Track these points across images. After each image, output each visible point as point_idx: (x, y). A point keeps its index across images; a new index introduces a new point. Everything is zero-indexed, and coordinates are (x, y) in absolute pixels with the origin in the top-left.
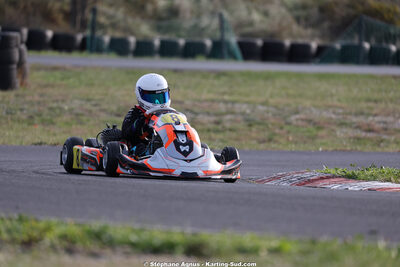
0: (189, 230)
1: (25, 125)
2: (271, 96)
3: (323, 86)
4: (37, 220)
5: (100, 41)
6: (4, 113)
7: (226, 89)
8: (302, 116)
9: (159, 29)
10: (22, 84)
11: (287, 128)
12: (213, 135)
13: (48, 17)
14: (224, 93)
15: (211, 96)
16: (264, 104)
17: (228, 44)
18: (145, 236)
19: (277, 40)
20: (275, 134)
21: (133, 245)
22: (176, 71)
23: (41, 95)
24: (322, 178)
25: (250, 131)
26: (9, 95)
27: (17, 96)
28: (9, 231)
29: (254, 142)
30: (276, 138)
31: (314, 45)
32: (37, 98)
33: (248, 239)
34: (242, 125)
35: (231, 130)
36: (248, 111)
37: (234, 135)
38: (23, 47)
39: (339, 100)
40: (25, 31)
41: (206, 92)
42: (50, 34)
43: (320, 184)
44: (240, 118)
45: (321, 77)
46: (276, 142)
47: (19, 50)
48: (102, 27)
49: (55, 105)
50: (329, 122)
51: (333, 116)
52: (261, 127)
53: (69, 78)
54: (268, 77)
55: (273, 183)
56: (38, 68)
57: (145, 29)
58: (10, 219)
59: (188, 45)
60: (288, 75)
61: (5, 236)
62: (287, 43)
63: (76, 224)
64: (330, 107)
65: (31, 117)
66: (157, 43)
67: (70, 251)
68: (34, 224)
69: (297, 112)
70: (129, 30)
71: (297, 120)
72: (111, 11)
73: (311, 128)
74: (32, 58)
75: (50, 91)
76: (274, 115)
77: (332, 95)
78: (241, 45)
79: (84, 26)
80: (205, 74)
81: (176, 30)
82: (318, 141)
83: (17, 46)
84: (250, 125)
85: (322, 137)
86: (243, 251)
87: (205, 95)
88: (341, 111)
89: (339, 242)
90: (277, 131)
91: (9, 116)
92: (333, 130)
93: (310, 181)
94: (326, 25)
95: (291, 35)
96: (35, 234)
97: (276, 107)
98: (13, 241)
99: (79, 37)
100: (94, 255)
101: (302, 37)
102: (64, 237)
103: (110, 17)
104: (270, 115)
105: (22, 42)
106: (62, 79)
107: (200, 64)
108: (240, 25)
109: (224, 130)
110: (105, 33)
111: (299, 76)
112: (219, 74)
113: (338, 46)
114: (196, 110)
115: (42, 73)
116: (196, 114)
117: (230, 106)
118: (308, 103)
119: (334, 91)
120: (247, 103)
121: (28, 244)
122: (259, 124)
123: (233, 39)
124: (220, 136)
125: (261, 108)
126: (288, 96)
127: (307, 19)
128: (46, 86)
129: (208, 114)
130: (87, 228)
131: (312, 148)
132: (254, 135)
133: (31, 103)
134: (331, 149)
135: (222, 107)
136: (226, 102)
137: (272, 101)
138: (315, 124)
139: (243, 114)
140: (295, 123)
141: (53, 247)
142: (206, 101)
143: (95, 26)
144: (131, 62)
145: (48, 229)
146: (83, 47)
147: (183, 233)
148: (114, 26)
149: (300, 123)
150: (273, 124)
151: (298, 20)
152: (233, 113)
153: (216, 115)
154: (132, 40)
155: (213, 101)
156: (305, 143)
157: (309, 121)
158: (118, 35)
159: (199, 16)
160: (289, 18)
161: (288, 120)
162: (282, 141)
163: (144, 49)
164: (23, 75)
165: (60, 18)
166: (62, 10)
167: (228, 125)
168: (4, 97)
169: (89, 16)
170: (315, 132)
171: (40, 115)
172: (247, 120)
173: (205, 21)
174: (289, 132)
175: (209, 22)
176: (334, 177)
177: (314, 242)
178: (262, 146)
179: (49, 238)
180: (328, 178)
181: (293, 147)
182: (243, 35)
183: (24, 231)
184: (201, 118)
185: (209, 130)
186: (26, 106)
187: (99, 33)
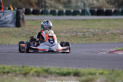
0: (75, 68)
1: (25, 38)
2: (100, 26)
3: (116, 23)
4: (28, 67)
5: (47, 11)
6: (18, 35)
7: (86, 25)
8: (110, 32)
9: (65, 7)
10: (24, 25)
11: (105, 36)
12: (83, 39)
13: (31, 5)
14: (85, 26)
15: (82, 27)
16: (98, 29)
17: (86, 11)
18: (61, 71)
19: (102, 9)
20: (102, 38)
21: (58, 73)
22: (70, 20)
23: (30, 29)
24: (116, 51)
25: (94, 37)
26: (20, 29)
27: (22, 29)
28: (19, 70)
29: (95, 41)
30: (102, 39)
31: (113, 10)
32: (28, 30)
33: (93, 70)
34: (91, 36)
35: (88, 37)
36: (93, 31)
37: (89, 39)
38: (24, 14)
39: (121, 27)
40: (24, 9)
41: (80, 26)
42: (32, 10)
43: (116, 53)
44: (91, 33)
45: (115, 20)
46: (102, 40)
47: (22, 15)
48: (48, 7)
49: (34, 31)
50: (118, 33)
51: (119, 32)
52: (97, 36)
53: (38, 23)
54: (99, 20)
55: (101, 53)
56: (28, 20)
57: (61, 7)
58: (20, 67)
59: (74, 12)
60: (105, 20)
61: (18, 72)
62: (105, 10)
63: (40, 68)
64: (118, 29)
65: (27, 35)
66: (65, 11)
67: (38, 76)
68: (27, 68)
69: (108, 31)
70: (56, 8)
71: (108, 33)
72: (50, 2)
73: (112, 35)
74: (26, 17)
75: (32, 27)
76: (101, 32)
77: (119, 25)
78: (90, 11)
79: (42, 7)
80: (80, 20)
81: (70, 7)
82: (115, 39)
83: (22, 14)
84: (94, 35)
85: (116, 38)
86: (91, 74)
87: (80, 27)
88: (122, 30)
89: (120, 70)
90: (102, 37)
91: (20, 35)
92: (119, 36)
93: (112, 52)
94: (117, 4)
95: (106, 7)
96: (27, 71)
97: (102, 30)
98: (21, 74)
99: (41, 10)
100: (46, 77)
101: (109, 8)
102: (36, 72)
103: (50, 4)
104: (100, 32)
105: (23, 12)
106: (36, 23)
107: (78, 17)
108: (90, 5)
109: (86, 37)
110: (49, 9)
111: (109, 20)
112: (84, 20)
113: (120, 10)
114: (77, 31)
115: (29, 22)
116: (77, 33)
117: (87, 30)
118: (111, 28)
119: (119, 24)
120: (93, 29)
121: (25, 74)
122: (97, 35)
123: (88, 9)
124: (85, 39)
125: (97, 30)
126: (105, 26)
127: (111, 2)
128: (31, 26)
129: (81, 32)
130: (43, 69)
131: (113, 42)
132: (95, 38)
133: (27, 31)
134: (119, 42)
135: (85, 30)
136: (86, 29)
137: (100, 28)
138: (114, 34)
139: (92, 32)
140: (108, 34)
141: (33, 75)
142: (80, 28)
143: (45, 7)
144: (57, 17)
145: (31, 69)
146: (42, 13)
147: (73, 69)
148: (51, 6)
149: (109, 34)
150: (101, 35)
151: (108, 2)
152: (88, 32)
153: (83, 33)
154: (57, 11)
155: (82, 28)
156: (111, 40)
157: (112, 33)
158: (53, 9)
159: (77, 2)
160: (105, 2)
161: (106, 33)
162: (104, 40)
163: (61, 13)
164: (24, 22)
165: (34, 4)
166: (35, 2)
167: (87, 36)
168: (18, 30)
169: (43, 4)
170: (114, 37)
171: (29, 35)
172: (93, 34)
173: (79, 4)
174: (106, 37)
175: (80, 4)
176: (120, 50)
177: (113, 71)
178: (98, 42)
179: (32, 72)
180: (118, 51)
181: (107, 42)
182: (91, 8)
183: (24, 70)
184: (79, 34)
185: (81, 37)
186: (25, 32)
187: (47, 9)
